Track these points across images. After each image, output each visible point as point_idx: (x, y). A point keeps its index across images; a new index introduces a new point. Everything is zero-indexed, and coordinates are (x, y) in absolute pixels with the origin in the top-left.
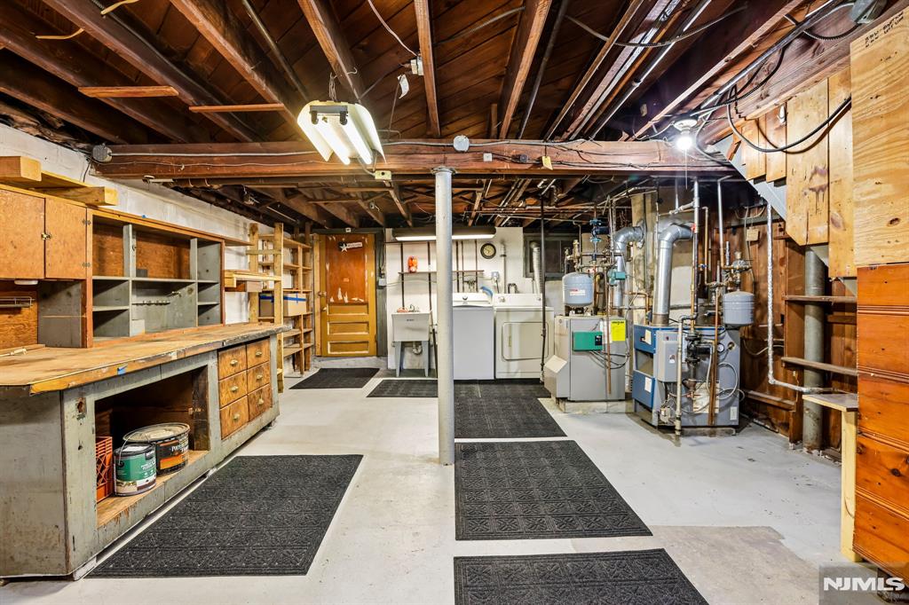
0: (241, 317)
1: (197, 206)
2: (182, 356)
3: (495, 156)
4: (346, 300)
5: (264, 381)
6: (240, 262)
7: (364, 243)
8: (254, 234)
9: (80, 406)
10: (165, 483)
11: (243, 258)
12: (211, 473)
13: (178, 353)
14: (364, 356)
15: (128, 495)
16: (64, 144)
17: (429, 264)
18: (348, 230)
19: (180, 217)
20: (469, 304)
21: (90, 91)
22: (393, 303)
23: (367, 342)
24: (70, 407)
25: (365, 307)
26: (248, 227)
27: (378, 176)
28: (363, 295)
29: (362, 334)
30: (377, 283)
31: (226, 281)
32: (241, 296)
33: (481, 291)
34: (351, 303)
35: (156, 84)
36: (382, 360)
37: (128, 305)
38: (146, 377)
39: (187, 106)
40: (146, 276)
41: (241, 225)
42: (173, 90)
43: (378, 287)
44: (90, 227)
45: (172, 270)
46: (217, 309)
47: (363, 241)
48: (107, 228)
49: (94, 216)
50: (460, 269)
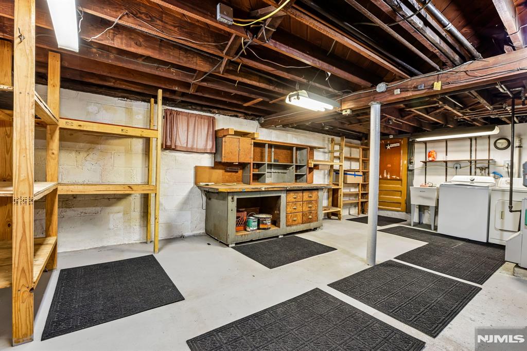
0: (324, 182)
1: (303, 133)
2: (267, 190)
3: (402, 90)
4: (389, 177)
5: (313, 209)
6: (325, 156)
7: (400, 144)
8: (332, 142)
9: (232, 198)
10: (259, 232)
11: (327, 155)
12: (280, 237)
13: (265, 188)
14: (398, 211)
15: (248, 231)
16: (252, 119)
17: (446, 155)
18: (391, 137)
19: (294, 138)
20: (475, 184)
21: (246, 105)
22: (418, 180)
23: (400, 203)
24: (230, 198)
25: (400, 182)
26: (330, 140)
27: (344, 113)
28: (398, 173)
29: (397, 198)
30: (408, 167)
31: (310, 165)
32: (325, 172)
33: (492, 175)
34: (392, 179)
35: (255, 99)
36: (408, 215)
37: (265, 172)
38: (255, 195)
39: (268, 102)
40: (278, 162)
41: (327, 139)
42: (261, 99)
43: (409, 170)
44: (253, 146)
45: (289, 160)
46: (305, 176)
47: (400, 143)
48: (259, 145)
49: (254, 142)
50: (473, 158)
